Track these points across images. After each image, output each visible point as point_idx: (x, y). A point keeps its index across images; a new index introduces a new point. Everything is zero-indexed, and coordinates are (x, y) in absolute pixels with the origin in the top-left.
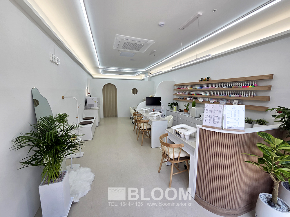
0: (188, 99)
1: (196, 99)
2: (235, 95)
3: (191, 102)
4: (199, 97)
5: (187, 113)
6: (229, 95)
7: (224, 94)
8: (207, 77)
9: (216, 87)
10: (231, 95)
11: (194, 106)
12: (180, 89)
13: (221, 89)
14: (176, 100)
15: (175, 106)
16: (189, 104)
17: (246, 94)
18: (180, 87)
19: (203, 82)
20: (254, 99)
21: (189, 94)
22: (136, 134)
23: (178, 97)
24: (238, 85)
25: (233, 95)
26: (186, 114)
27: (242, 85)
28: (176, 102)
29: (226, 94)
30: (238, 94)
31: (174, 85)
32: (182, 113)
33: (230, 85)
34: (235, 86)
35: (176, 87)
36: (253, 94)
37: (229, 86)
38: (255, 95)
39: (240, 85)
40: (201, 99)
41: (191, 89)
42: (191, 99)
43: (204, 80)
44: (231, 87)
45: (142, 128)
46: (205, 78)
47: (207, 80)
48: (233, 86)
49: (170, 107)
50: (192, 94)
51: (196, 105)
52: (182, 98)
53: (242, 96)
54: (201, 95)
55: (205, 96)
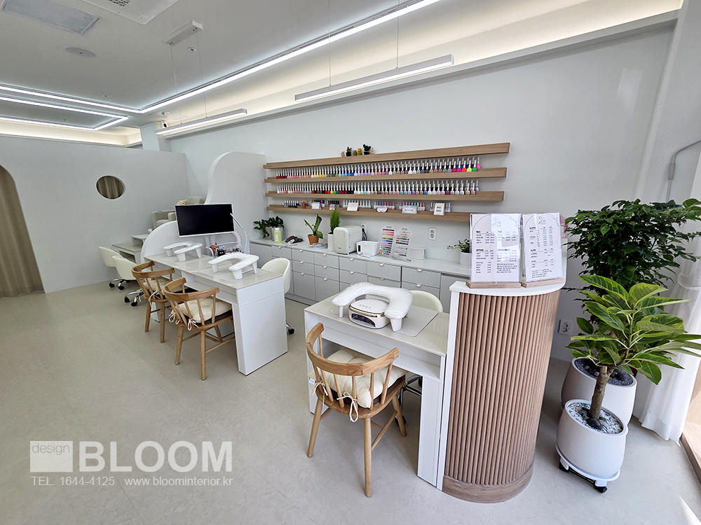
0: (316, 206)
1: (338, 206)
2: (436, 190)
3: (326, 215)
4: (345, 199)
5: (318, 245)
6: (423, 190)
7: (411, 190)
8: (364, 145)
9: (391, 172)
10: (427, 190)
12: (285, 177)
13: (404, 177)
14: (275, 212)
15: (275, 229)
16: (319, 219)
17: (460, 187)
18: (282, 173)
19: (353, 159)
21: (315, 192)
22: (163, 341)
23: (282, 203)
24: (443, 167)
25: (432, 190)
27: (452, 166)
28: (277, 218)
29: (415, 188)
30: (443, 189)
31: (265, 167)
33: (425, 167)
35: (269, 174)
36: (475, 187)
37: (421, 168)
38: (477, 189)
39: (447, 167)
40: (352, 203)
41: (319, 178)
42: (324, 205)
43: (356, 154)
44: (426, 171)
46: (357, 146)
47: (365, 153)
48: (432, 168)
49: (259, 233)
50: (324, 192)
51: (342, 221)
52: (294, 202)
53: (452, 191)
54: (351, 192)
55: (364, 195)
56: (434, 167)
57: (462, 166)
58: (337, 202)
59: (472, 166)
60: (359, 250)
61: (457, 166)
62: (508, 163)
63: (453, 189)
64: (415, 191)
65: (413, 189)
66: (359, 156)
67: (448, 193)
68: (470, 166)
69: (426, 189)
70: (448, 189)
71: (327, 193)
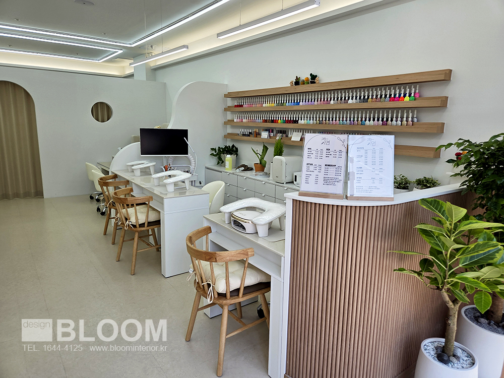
0: (265, 135)
1: (284, 135)
2: (374, 120)
3: (271, 144)
4: (291, 129)
5: (261, 174)
6: (362, 120)
7: (350, 120)
8: (311, 74)
9: (332, 102)
10: (366, 120)
11: (279, 152)
12: (241, 106)
13: (343, 106)
14: (233, 140)
15: (229, 156)
16: (265, 149)
17: (397, 118)
18: (240, 102)
19: (300, 88)
20: (413, 130)
21: (265, 121)
22: (113, 243)
23: (238, 131)
24: (381, 96)
25: (370, 120)
26: (260, 177)
27: (390, 95)
28: (233, 146)
29: (354, 118)
30: (380, 119)
31: (226, 96)
32: (248, 174)
33: (364, 97)
34: (374, 97)
35: (230, 102)
36: (413, 118)
37: (360, 97)
38: (415, 120)
39: (386, 96)
40: (297, 133)
41: (272, 107)
42: (272, 135)
43: (303, 82)
44: (365, 100)
45: (133, 220)
46: (305, 76)
47: (312, 83)
48: (370, 97)
49: (215, 160)
50: (273, 121)
51: (285, 150)
52: (247, 131)
53: (389, 122)
54: (296, 122)
55: (307, 125)
56: (372, 96)
57: (400, 95)
58: (283, 132)
59: (410, 96)
60: (296, 181)
61: (395, 95)
62: (450, 91)
63: (390, 119)
64: (354, 121)
65: (352, 119)
66: (306, 85)
67: (385, 124)
68: (407, 95)
69: (364, 119)
70: (385, 120)
71: (275, 122)
